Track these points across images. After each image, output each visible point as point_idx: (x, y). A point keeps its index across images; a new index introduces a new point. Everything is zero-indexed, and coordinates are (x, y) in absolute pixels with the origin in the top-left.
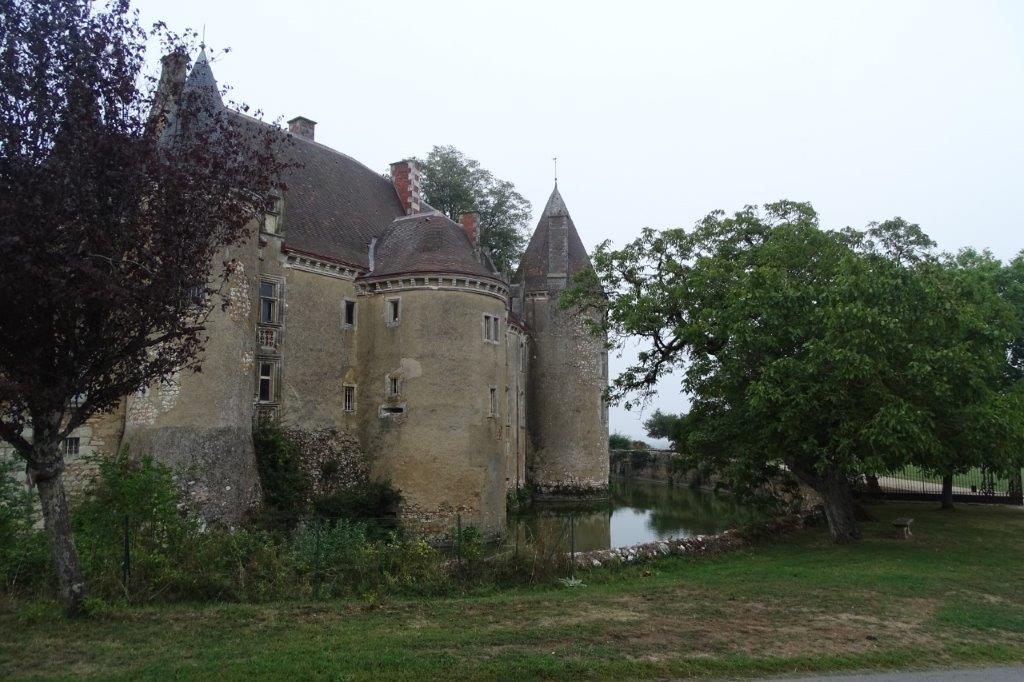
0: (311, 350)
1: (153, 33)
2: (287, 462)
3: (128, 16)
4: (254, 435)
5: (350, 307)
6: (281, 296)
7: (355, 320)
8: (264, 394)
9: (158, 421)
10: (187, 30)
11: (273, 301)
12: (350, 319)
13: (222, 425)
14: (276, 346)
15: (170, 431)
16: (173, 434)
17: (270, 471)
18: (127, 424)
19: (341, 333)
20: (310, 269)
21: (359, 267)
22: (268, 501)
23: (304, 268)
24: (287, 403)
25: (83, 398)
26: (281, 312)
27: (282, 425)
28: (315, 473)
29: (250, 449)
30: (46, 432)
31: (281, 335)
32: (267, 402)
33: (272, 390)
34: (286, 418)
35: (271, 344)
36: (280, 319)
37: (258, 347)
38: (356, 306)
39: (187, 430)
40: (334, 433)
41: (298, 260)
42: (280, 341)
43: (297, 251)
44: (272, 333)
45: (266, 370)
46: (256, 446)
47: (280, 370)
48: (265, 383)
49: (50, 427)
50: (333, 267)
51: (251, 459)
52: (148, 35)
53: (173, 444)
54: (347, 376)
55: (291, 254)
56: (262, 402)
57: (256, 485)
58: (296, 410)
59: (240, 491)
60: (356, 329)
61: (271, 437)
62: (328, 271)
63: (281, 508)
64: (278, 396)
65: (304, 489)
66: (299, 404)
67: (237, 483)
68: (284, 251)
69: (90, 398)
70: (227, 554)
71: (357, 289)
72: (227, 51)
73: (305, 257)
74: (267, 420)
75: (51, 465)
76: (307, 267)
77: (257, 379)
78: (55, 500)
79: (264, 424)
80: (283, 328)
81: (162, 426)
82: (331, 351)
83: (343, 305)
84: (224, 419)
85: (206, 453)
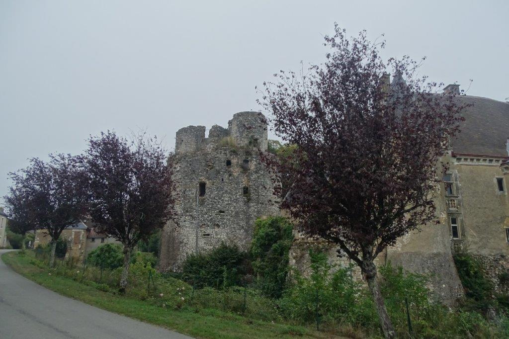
0: (479, 208)
1: (388, 65)
2: (476, 273)
3: (377, 61)
4: (453, 257)
5: (500, 182)
6: (456, 180)
7: (505, 189)
8: (455, 234)
9: (402, 249)
10: (404, 57)
11: (452, 184)
12: (501, 188)
13: (435, 251)
14: (457, 208)
15: (409, 254)
16: (411, 256)
17: (466, 278)
18: (388, 250)
19: (497, 197)
20: (471, 163)
21: (502, 157)
22: (469, 295)
23: (467, 163)
24: (470, 239)
25: (380, 240)
26: (458, 189)
27: (469, 251)
28: (495, 280)
29: (452, 264)
30: (368, 255)
31: (459, 201)
32: (457, 239)
33: (460, 232)
34: (470, 247)
35: (455, 207)
36: (458, 193)
37: (448, 208)
38: (504, 180)
39: (417, 254)
40: (503, 256)
41: (463, 160)
42: (459, 205)
43: (461, 155)
44: (454, 201)
45: (454, 221)
46: (456, 263)
47: (462, 221)
48: (455, 229)
49: (369, 253)
50: (485, 160)
51: (454, 270)
52: (386, 66)
53: (411, 261)
54: (505, 222)
55: (458, 157)
56: (455, 239)
57: (459, 285)
58: (476, 243)
59: (451, 288)
60: (506, 194)
61: (463, 258)
62: (482, 163)
63: (477, 300)
64: (463, 235)
65: (490, 289)
66: (477, 240)
67: (448, 283)
68: (454, 156)
69: (383, 239)
70: (460, 325)
71: (503, 171)
72: (424, 59)
73: (466, 157)
74: (459, 248)
75: (371, 271)
76: (469, 162)
77: (450, 226)
78: (375, 288)
79: (458, 251)
80: (460, 197)
81: (404, 251)
82: (492, 208)
83: (495, 181)
84: (435, 248)
85: (429, 266)
